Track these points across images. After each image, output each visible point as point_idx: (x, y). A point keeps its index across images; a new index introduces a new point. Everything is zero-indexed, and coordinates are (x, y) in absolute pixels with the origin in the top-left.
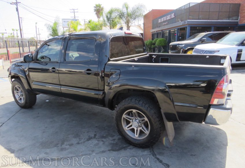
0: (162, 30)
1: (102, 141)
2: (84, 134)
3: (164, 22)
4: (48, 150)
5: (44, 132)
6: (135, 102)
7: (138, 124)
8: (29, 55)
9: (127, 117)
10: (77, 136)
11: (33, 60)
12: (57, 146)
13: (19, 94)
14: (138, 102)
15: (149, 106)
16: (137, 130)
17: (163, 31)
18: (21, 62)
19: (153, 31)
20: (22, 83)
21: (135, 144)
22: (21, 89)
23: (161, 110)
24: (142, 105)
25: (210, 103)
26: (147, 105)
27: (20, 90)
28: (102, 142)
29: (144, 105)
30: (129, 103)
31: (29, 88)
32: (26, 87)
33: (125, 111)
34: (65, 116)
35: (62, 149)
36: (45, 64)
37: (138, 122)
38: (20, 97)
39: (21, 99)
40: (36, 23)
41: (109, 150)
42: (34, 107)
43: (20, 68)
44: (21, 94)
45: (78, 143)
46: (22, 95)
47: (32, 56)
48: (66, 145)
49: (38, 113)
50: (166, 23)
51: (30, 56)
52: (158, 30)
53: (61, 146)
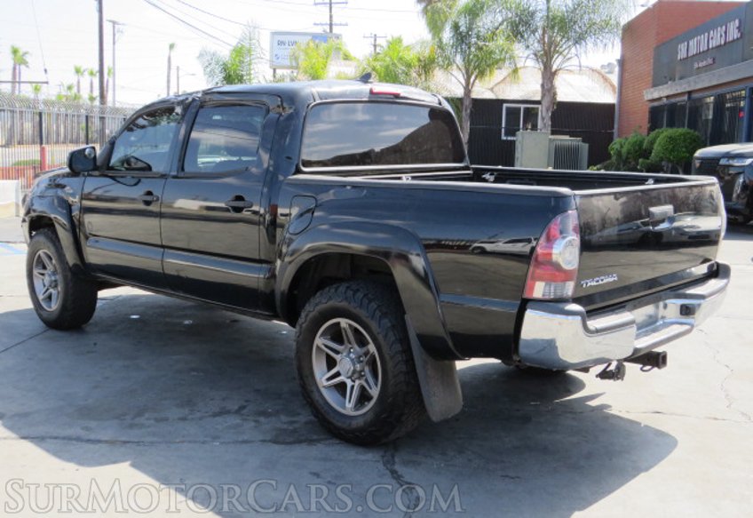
0: (690, 93)
1: (256, 421)
2: (211, 402)
3: (700, 55)
4: (93, 424)
5: (96, 387)
6: (345, 292)
7: (354, 365)
8: (84, 150)
9: (326, 346)
10: (189, 403)
11: (96, 168)
12: (122, 418)
13: (47, 279)
14: (351, 292)
15: (379, 306)
16: (353, 387)
17: (695, 96)
18: (64, 176)
19: (656, 95)
20: (59, 241)
21: (342, 432)
22: (54, 261)
23: (407, 317)
24: (361, 304)
25: (526, 296)
26: (373, 304)
27: (50, 268)
28: (253, 424)
29: (367, 301)
30: (330, 299)
31: (79, 263)
32: (71, 258)
33: (321, 326)
34: (174, 357)
35: (131, 426)
36: (135, 181)
37: (352, 360)
38: (48, 289)
39: (50, 298)
40: (172, 47)
41: (264, 441)
42: (88, 328)
43: (60, 192)
44: (53, 278)
45: (183, 419)
46: (53, 285)
47: (93, 156)
48: (147, 419)
49: (95, 344)
50: (704, 63)
51: (90, 154)
52: (672, 93)
53: (133, 419)
